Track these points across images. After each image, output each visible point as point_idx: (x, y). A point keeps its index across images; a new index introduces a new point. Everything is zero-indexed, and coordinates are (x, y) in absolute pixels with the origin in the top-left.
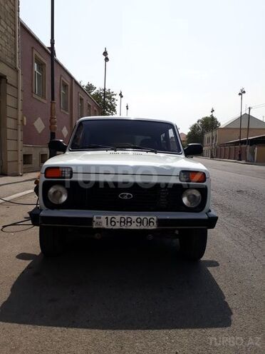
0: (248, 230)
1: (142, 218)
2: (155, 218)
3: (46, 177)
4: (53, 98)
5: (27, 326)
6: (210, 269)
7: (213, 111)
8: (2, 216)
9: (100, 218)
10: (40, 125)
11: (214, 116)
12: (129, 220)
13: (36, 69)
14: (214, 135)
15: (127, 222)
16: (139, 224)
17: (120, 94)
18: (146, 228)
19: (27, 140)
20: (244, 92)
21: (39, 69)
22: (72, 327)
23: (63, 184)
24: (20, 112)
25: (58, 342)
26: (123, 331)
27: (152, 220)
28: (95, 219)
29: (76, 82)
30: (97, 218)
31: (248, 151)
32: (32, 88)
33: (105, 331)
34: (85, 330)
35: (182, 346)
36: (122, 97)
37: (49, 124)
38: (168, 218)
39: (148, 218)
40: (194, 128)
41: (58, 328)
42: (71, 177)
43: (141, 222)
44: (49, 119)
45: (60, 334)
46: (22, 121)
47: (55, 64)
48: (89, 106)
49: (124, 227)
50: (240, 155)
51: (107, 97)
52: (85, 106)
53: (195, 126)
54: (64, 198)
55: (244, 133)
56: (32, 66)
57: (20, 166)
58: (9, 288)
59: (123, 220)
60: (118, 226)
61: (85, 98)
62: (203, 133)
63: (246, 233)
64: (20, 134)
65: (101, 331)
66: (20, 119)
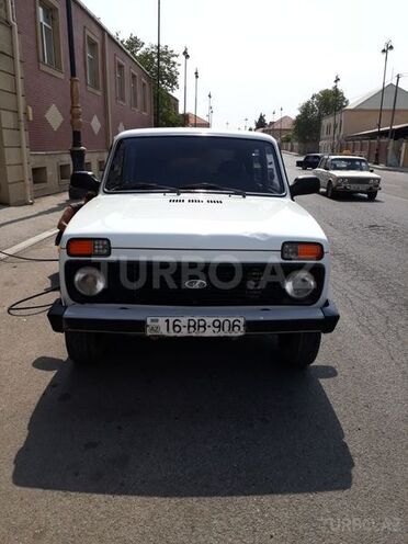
0: (384, 305)
1: (222, 320)
2: (242, 320)
3: (69, 254)
4: (73, 74)
5: (56, 492)
6: (323, 382)
7: (337, 80)
8: (6, 284)
9: (157, 321)
10: (54, 117)
11: (339, 88)
12: (202, 323)
13: (41, 18)
14: (338, 121)
15: (199, 326)
16: (217, 330)
17: (185, 53)
18: (228, 334)
19: (35, 145)
20: (391, 47)
21: (47, 17)
22: (120, 494)
23: (97, 265)
24: (21, 100)
25: (101, 520)
26: (195, 499)
27: (236, 323)
28: (149, 322)
29: (110, 36)
30: (152, 321)
31: (390, 148)
32: (38, 52)
33: (168, 499)
34: (139, 499)
35: (279, 524)
36: (187, 57)
37: (70, 117)
38: (262, 318)
39: (232, 320)
40: (306, 109)
41: (101, 496)
42: (109, 254)
43: (221, 327)
44: (69, 108)
45: (103, 507)
46: (26, 114)
47: (73, 6)
48: (134, 76)
49: (194, 334)
50: (377, 155)
51: (162, 59)
52: (127, 78)
53: (307, 104)
54: (100, 286)
55: (386, 117)
56: (36, 13)
57: (28, 188)
58: (25, 423)
59: (192, 323)
60: (184, 332)
61: (126, 63)
62: (320, 118)
63: (381, 312)
64: (24, 135)
65: (163, 499)
66: (22, 111)
